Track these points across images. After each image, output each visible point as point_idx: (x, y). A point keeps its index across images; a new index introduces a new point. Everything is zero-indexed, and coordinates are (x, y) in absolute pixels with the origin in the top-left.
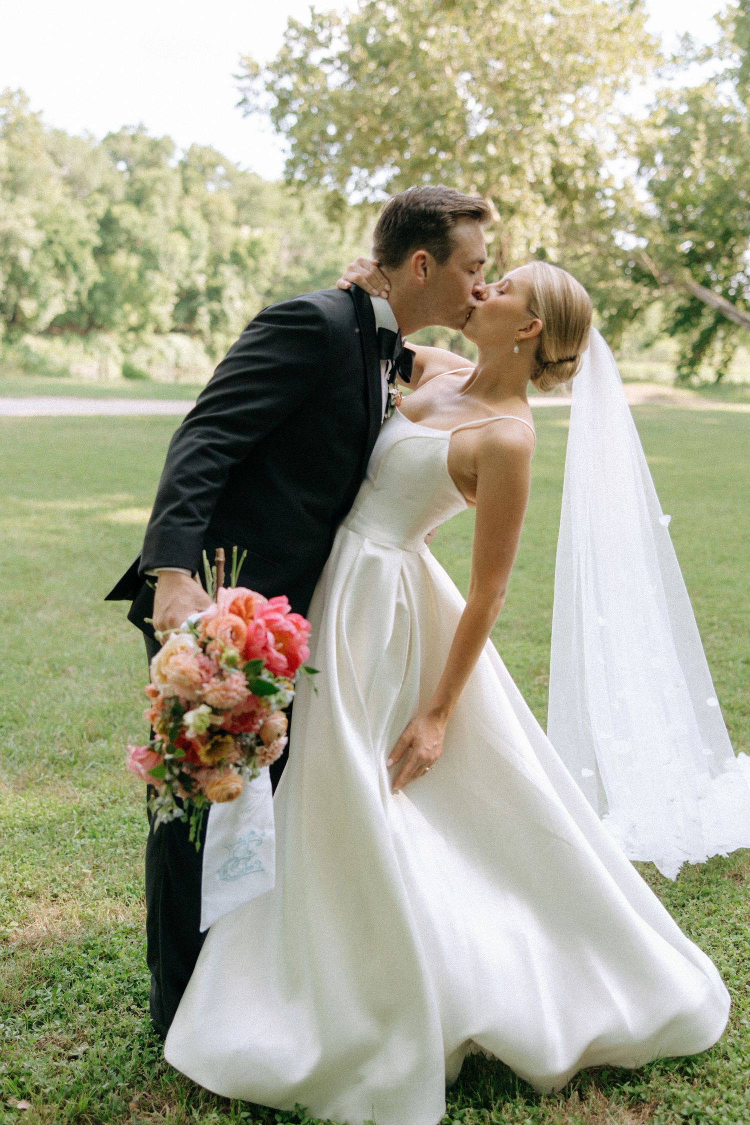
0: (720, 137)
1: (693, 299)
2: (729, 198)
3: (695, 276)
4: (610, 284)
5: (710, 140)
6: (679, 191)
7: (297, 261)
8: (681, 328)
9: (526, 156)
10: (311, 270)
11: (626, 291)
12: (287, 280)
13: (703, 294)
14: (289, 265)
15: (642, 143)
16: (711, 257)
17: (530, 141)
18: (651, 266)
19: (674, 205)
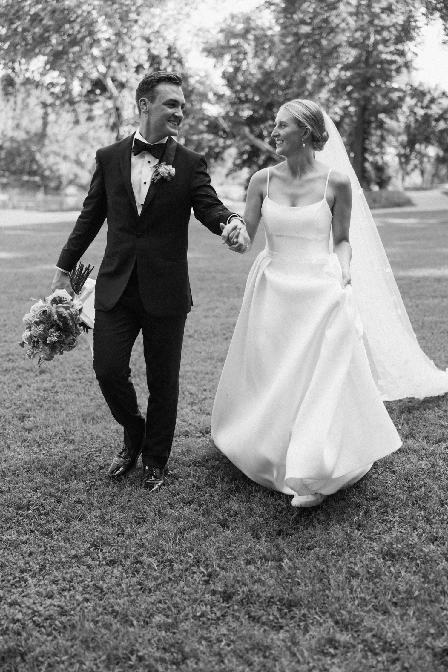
0: (263, 44)
1: (253, 146)
2: (270, 82)
3: (252, 131)
4: (200, 137)
5: (256, 46)
6: (240, 78)
7: (18, 126)
8: (247, 164)
9: (128, 48)
10: (27, 133)
11: (210, 141)
12: (12, 140)
13: (258, 142)
14: (13, 129)
15: (207, 42)
16: (263, 120)
17: (130, 38)
18: (225, 125)
19: (238, 88)
